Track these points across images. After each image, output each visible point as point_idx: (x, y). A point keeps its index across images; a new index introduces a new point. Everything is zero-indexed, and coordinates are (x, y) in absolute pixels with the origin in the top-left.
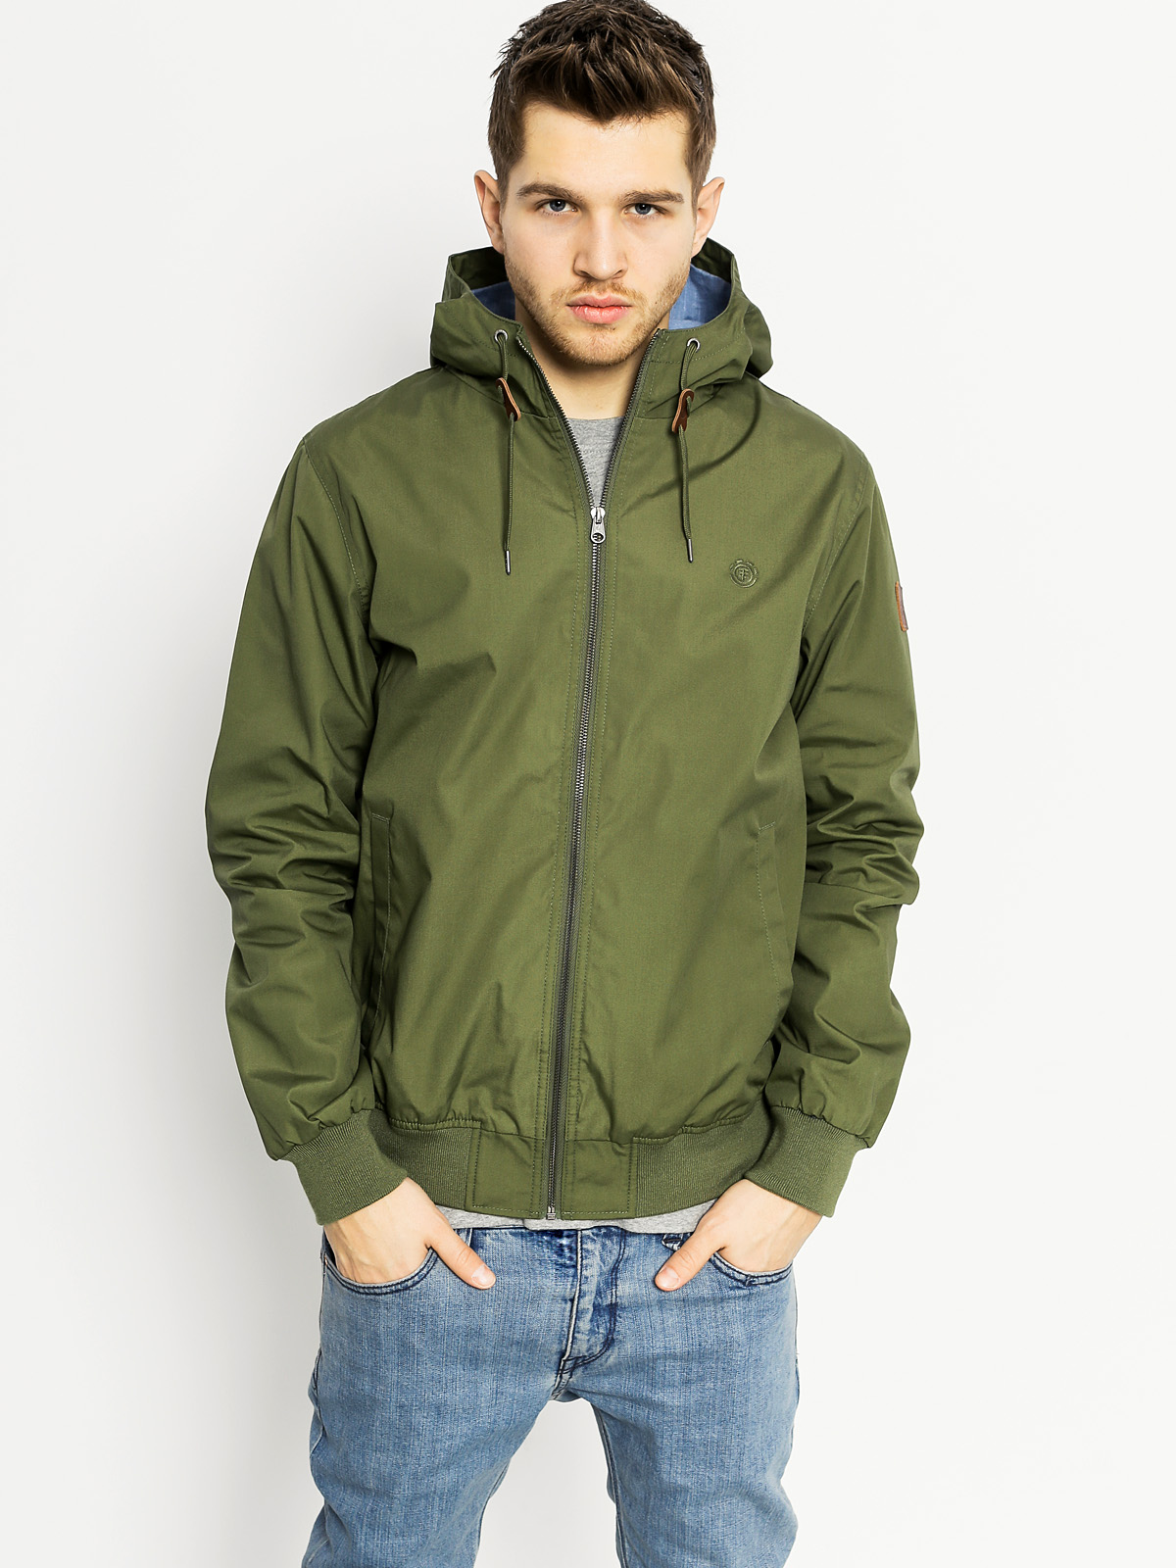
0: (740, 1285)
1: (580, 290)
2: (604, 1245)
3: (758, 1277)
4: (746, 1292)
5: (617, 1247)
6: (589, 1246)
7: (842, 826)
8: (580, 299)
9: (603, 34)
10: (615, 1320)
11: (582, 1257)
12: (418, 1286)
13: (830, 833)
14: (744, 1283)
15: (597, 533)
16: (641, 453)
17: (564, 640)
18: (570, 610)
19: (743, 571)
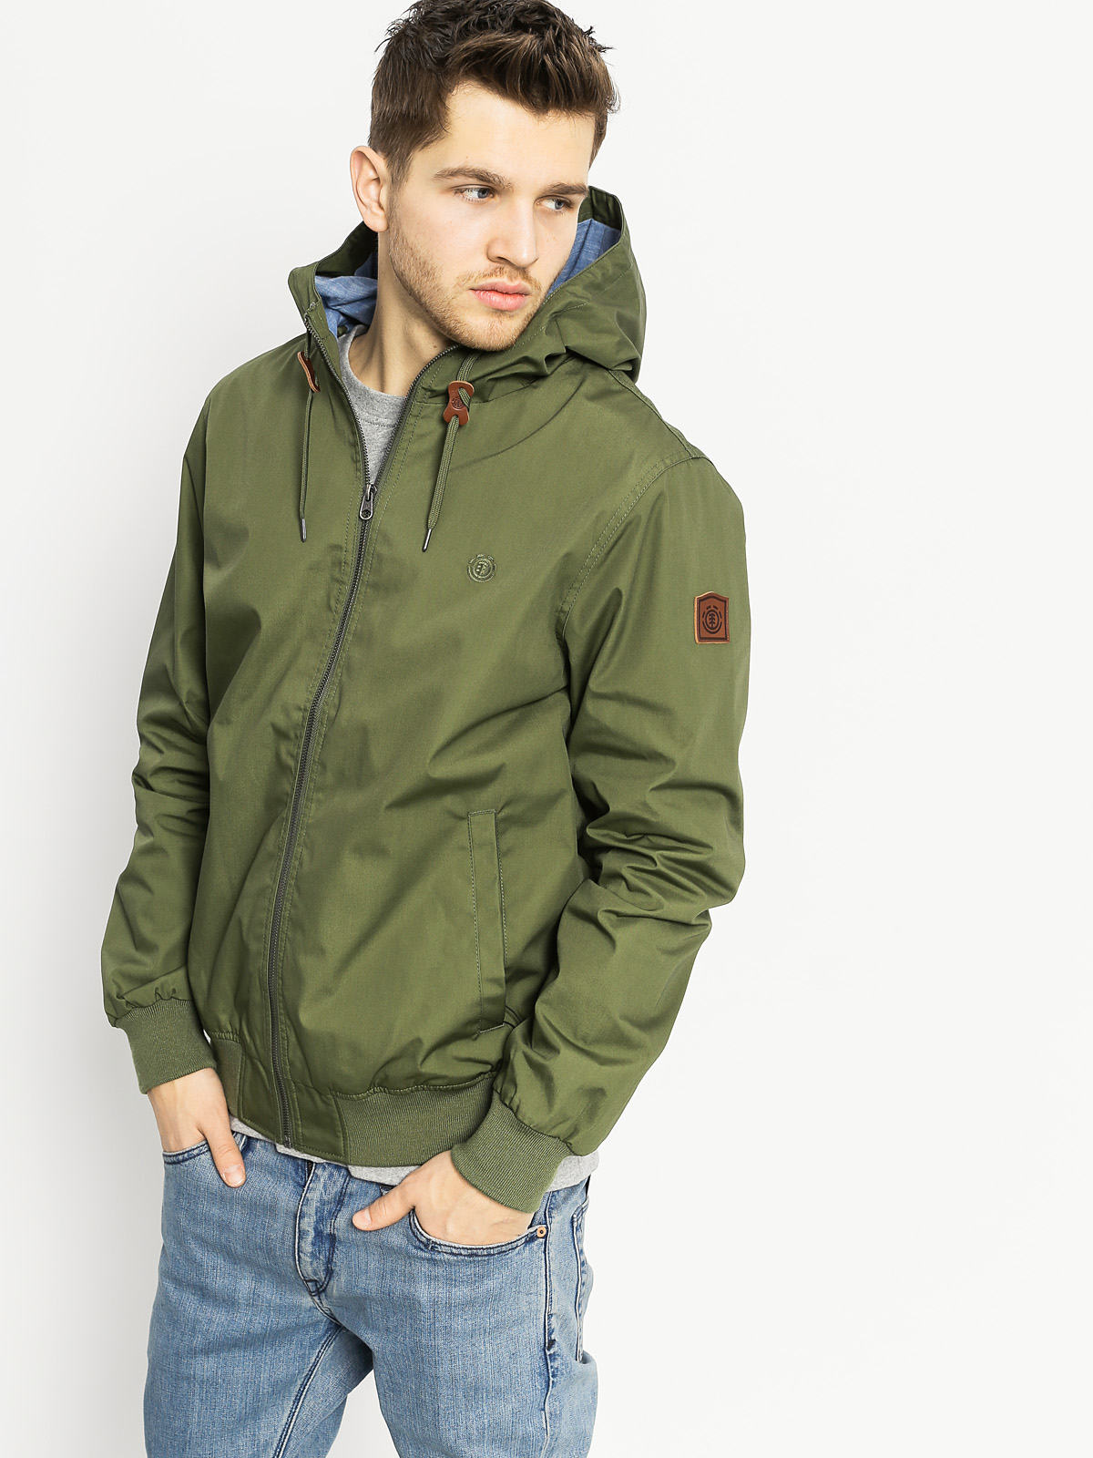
0: (422, 1247)
1: (491, 275)
2: (331, 1175)
3: (440, 1245)
4: (428, 1255)
5: (342, 1180)
6: (319, 1172)
7: (612, 833)
8: (490, 284)
9: (555, 29)
10: (334, 1251)
11: (311, 1180)
12: (187, 1163)
13: (597, 838)
14: (426, 1246)
15: (366, 510)
16: (422, 436)
17: (330, 608)
18: (338, 581)
19: (482, 565)
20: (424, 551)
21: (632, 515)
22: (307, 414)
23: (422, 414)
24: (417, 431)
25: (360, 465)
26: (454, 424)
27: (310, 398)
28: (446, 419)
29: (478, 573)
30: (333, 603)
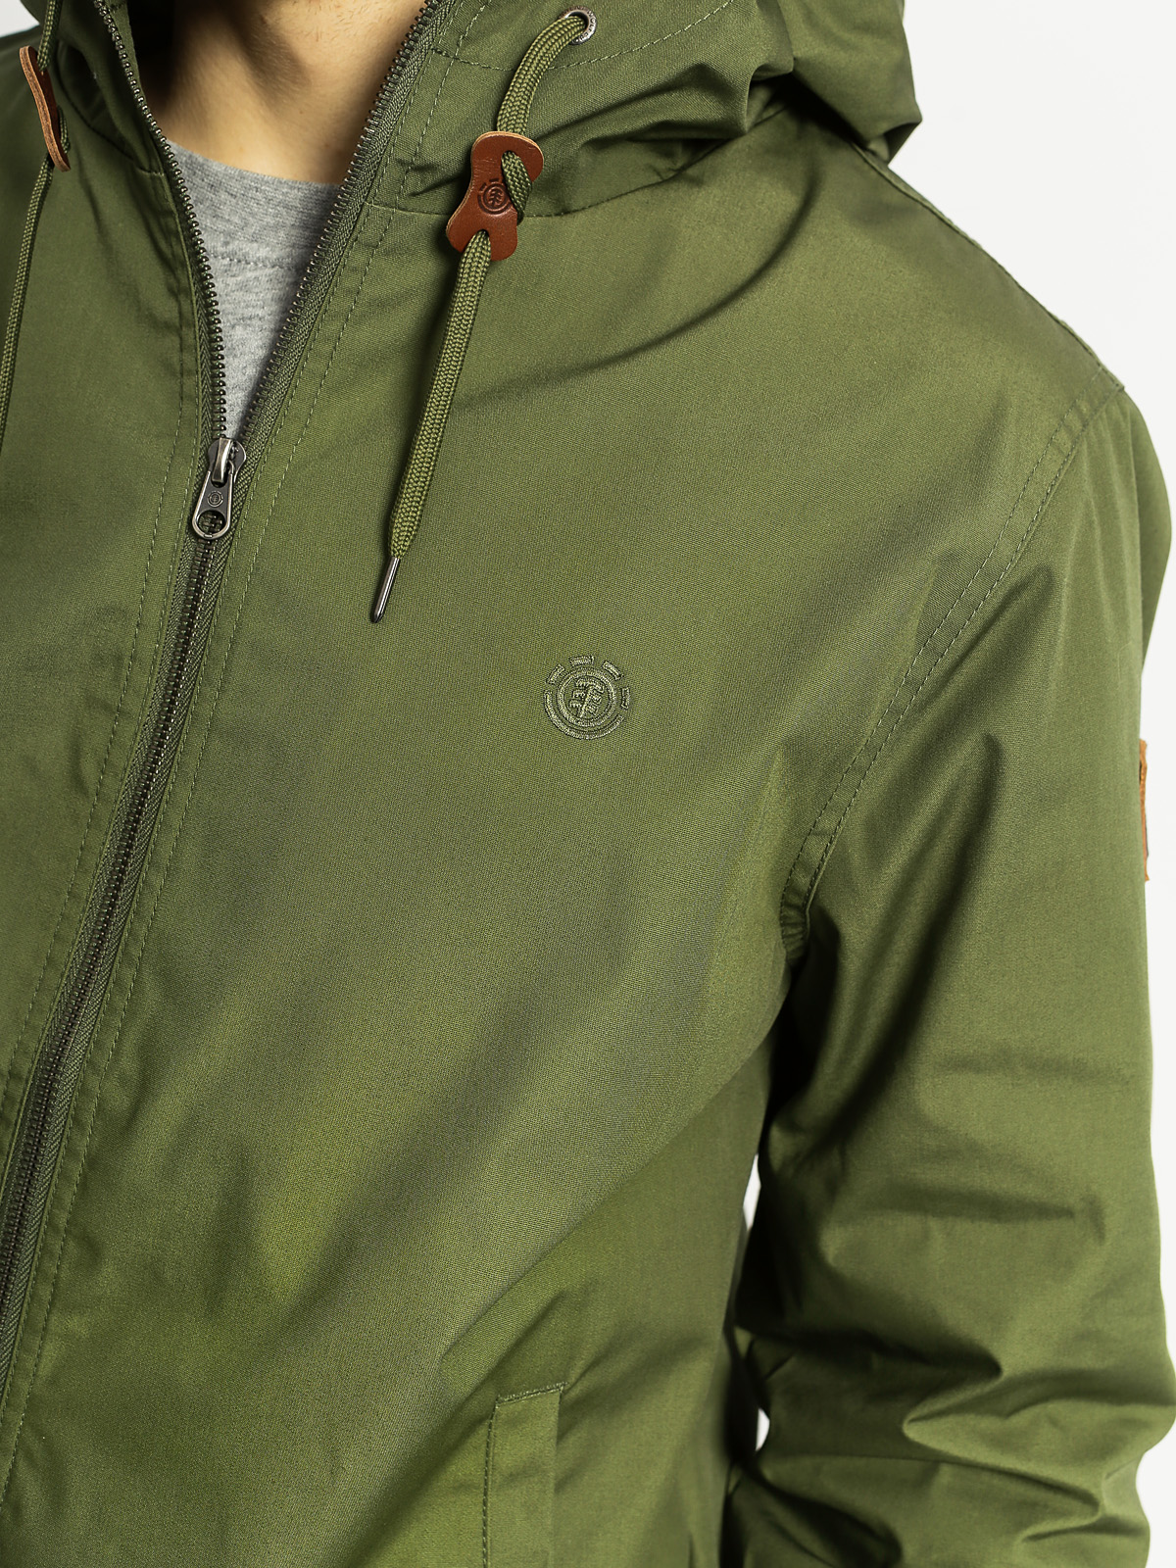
15: (214, 512)
16: (382, 305)
17: (77, 781)
18: (106, 707)
19: (586, 689)
20: (374, 619)
21: (1029, 564)
22: (28, 230)
23: (389, 241)
24: (372, 291)
25: (196, 384)
26: (476, 255)
27: (40, 182)
28: (453, 240)
29: (576, 712)
30: (89, 769)
